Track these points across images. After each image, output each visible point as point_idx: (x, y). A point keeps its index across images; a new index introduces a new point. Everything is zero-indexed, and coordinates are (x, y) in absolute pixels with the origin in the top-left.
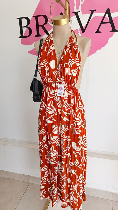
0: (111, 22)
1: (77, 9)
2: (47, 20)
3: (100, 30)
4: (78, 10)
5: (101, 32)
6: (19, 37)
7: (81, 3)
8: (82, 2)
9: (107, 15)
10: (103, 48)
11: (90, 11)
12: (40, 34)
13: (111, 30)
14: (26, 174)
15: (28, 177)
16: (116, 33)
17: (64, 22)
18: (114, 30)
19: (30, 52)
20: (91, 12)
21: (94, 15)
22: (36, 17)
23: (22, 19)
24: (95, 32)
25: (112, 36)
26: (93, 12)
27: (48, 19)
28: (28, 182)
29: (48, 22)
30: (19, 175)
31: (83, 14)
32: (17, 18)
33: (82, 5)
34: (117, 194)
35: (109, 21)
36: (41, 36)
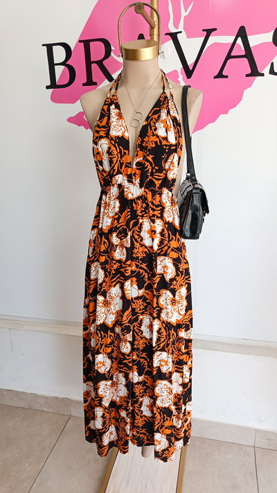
0: (249, 54)
1: (176, 25)
2: (110, 50)
3: (224, 73)
4: (177, 28)
5: (227, 77)
6: (48, 87)
7: (184, 14)
8: (186, 11)
9: (239, 41)
10: (230, 111)
11: (203, 30)
12: (94, 80)
13: (249, 71)
14: (61, 396)
15: (67, 402)
16: (258, 78)
17: (147, 53)
18: (255, 72)
19: (71, 120)
20: (205, 33)
21: (212, 40)
22: (86, 43)
23: (53, 47)
24: (215, 77)
25: (250, 85)
26: (209, 32)
27: (112, 48)
28: (66, 413)
29: (112, 53)
30: (46, 398)
31: (188, 37)
32: (43, 45)
33: (185, 17)
34: (265, 431)
35: (244, 53)
36: (95, 84)
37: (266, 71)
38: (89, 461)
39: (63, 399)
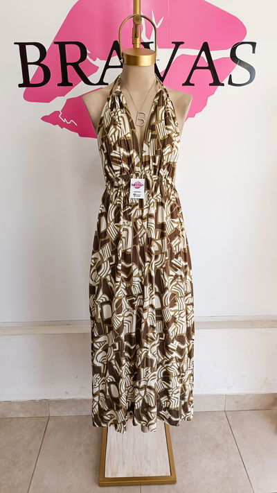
2: (86, 53)
4: (149, 38)
5: (193, 85)
6: (20, 86)
9: (203, 54)
10: (197, 115)
11: (173, 43)
12: (69, 82)
14: (38, 398)
15: (45, 403)
16: (219, 87)
18: (217, 82)
19: (45, 119)
21: (180, 52)
22: (61, 45)
24: (183, 85)
26: (178, 45)
27: (88, 52)
28: (44, 415)
29: (88, 57)
30: (22, 403)
34: (233, 396)
35: (207, 65)
36: (71, 85)
37: (226, 81)
38: (80, 453)
39: (41, 401)
